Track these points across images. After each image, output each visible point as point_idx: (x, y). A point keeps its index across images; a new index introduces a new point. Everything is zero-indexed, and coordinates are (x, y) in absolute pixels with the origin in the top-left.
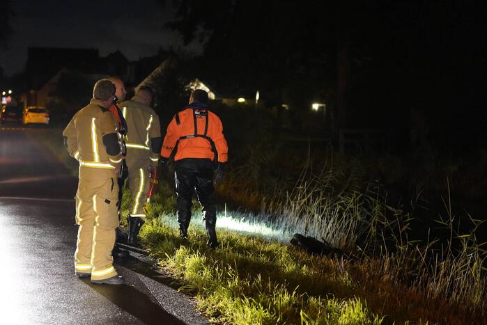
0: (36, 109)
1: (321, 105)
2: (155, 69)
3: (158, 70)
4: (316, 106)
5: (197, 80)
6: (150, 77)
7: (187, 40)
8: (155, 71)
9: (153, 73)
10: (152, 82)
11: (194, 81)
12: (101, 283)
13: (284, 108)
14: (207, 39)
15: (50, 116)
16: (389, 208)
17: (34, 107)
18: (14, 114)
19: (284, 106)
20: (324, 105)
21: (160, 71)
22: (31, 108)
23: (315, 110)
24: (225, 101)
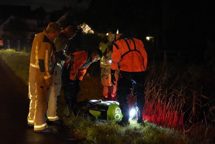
1: (151, 37)
3: (63, 17)
4: (148, 38)
5: (84, 23)
6: (58, 21)
8: (62, 17)
9: (60, 19)
12: (39, 132)
15: (3, 42)
16: (204, 96)
20: (153, 38)
21: (64, 17)
23: (148, 40)
24: (99, 34)
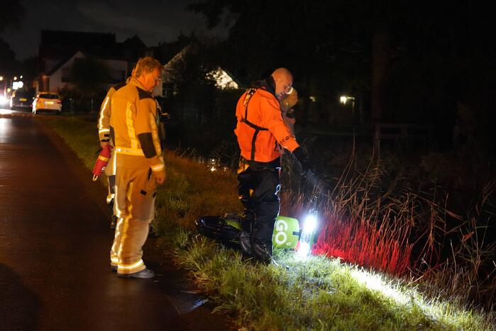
0: (48, 95)
1: (350, 98)
2: (176, 54)
3: (179, 55)
4: (344, 99)
5: (219, 68)
6: (169, 63)
7: (212, 24)
8: (176, 56)
9: (173, 59)
10: (172, 69)
11: (217, 70)
13: (311, 100)
14: (233, 23)
15: (62, 103)
16: (451, 213)
17: (46, 93)
18: (25, 100)
19: (312, 98)
20: (353, 98)
21: (181, 57)
22: (43, 93)
23: (343, 103)
